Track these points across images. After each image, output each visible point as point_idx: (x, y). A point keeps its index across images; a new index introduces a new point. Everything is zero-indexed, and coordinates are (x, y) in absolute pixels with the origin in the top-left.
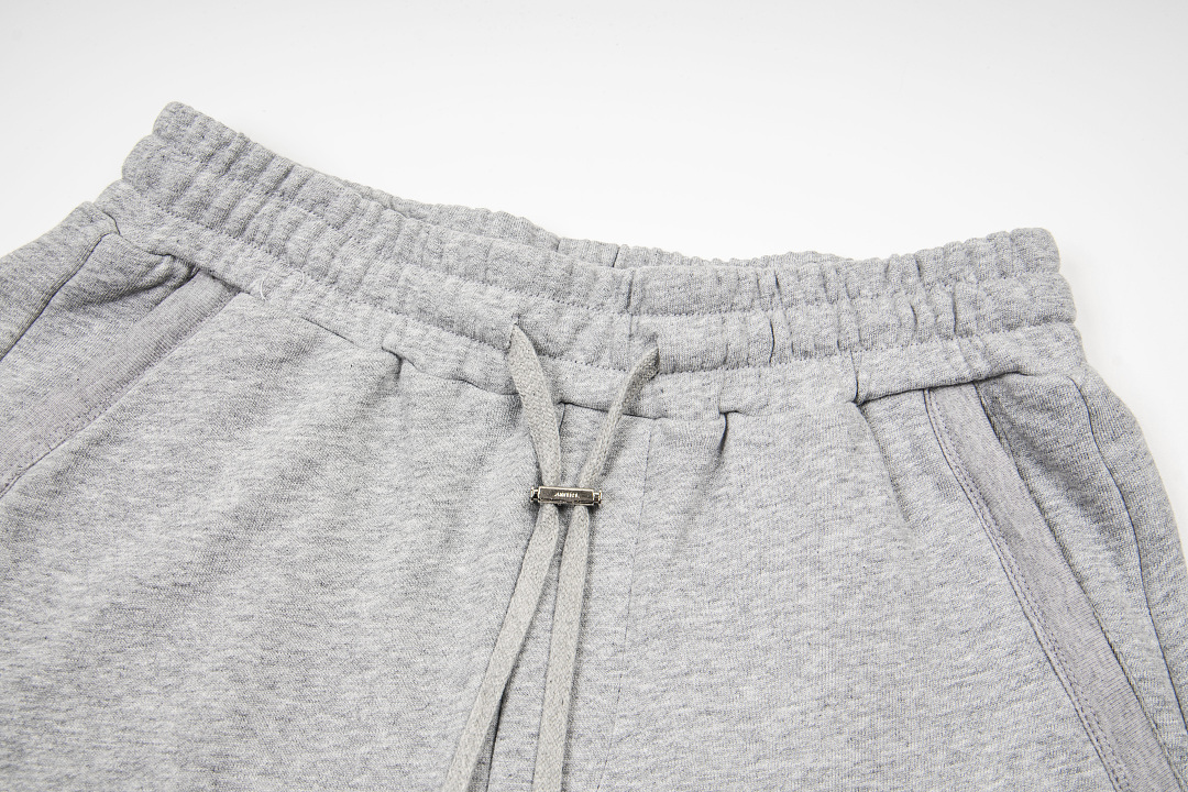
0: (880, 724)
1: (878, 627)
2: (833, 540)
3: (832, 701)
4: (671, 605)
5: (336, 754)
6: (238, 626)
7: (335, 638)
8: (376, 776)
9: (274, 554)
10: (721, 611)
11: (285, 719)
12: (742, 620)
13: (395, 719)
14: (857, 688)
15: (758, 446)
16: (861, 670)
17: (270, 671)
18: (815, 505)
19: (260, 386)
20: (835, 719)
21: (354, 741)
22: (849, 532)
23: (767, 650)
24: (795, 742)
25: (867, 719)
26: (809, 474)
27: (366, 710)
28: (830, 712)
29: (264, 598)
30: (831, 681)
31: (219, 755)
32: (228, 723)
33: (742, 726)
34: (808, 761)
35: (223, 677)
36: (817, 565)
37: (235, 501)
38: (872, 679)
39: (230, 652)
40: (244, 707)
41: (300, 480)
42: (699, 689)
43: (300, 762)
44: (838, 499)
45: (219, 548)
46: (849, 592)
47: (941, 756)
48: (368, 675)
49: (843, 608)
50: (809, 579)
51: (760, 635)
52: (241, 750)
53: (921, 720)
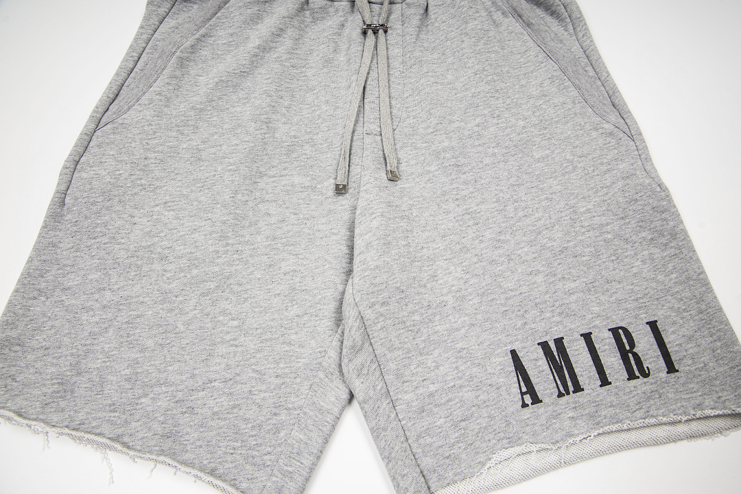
0: (496, 78)
1: (490, 50)
2: (471, 25)
3: (478, 72)
4: (418, 54)
5: (308, 116)
6: (266, 81)
7: (300, 83)
8: (324, 119)
9: (274, 60)
10: (435, 56)
11: (288, 108)
12: (443, 57)
13: (327, 102)
14: (486, 68)
15: (439, 5)
16: (487, 63)
17: (280, 93)
18: (463, 16)
19: (259, 10)
20: (480, 78)
21: (313, 111)
22: (476, 23)
23: (453, 64)
24: (467, 86)
25: (491, 77)
26: (459, 8)
27: (316, 101)
28: (478, 76)
29: (273, 72)
30: (477, 67)
31: (267, 118)
32: (268, 109)
33: (448, 86)
34: (473, 90)
35: (264, 96)
36: (467, 34)
37: (257, 43)
38: (491, 65)
39: (265, 89)
40: (273, 104)
41: (279, 35)
42: (432, 76)
43: (295, 119)
44: (470, 13)
45: (254, 59)
46: (479, 41)
47: (517, 86)
48: (315, 92)
49: (478, 46)
50: (465, 39)
51: (450, 60)
52: (274, 117)
53: (509, 77)
